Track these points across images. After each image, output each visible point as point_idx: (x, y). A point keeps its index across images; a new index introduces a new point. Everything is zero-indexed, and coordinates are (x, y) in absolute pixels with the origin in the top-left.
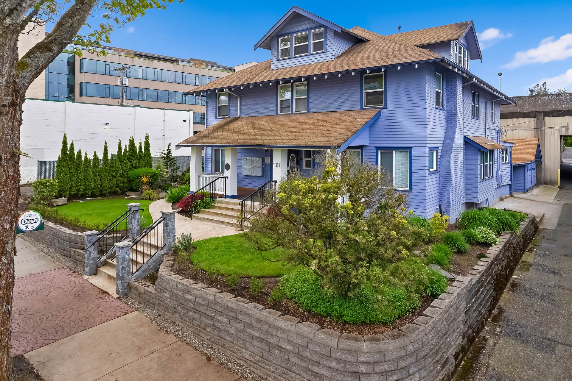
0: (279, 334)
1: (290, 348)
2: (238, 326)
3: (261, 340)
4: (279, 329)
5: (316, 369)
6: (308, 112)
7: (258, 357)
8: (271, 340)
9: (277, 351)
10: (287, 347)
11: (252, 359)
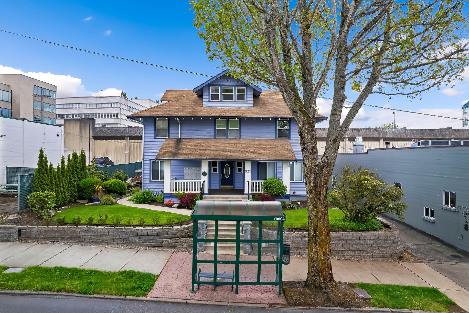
0: (365, 239)
1: (371, 242)
2: (343, 242)
3: (356, 244)
4: (364, 237)
5: (384, 245)
6: (240, 138)
7: (357, 251)
8: (362, 242)
9: (366, 245)
10: (370, 242)
11: (354, 253)
